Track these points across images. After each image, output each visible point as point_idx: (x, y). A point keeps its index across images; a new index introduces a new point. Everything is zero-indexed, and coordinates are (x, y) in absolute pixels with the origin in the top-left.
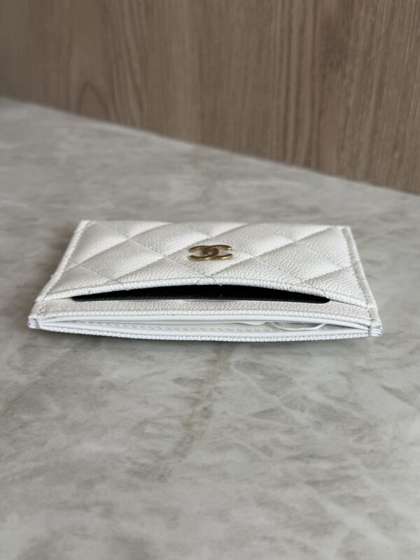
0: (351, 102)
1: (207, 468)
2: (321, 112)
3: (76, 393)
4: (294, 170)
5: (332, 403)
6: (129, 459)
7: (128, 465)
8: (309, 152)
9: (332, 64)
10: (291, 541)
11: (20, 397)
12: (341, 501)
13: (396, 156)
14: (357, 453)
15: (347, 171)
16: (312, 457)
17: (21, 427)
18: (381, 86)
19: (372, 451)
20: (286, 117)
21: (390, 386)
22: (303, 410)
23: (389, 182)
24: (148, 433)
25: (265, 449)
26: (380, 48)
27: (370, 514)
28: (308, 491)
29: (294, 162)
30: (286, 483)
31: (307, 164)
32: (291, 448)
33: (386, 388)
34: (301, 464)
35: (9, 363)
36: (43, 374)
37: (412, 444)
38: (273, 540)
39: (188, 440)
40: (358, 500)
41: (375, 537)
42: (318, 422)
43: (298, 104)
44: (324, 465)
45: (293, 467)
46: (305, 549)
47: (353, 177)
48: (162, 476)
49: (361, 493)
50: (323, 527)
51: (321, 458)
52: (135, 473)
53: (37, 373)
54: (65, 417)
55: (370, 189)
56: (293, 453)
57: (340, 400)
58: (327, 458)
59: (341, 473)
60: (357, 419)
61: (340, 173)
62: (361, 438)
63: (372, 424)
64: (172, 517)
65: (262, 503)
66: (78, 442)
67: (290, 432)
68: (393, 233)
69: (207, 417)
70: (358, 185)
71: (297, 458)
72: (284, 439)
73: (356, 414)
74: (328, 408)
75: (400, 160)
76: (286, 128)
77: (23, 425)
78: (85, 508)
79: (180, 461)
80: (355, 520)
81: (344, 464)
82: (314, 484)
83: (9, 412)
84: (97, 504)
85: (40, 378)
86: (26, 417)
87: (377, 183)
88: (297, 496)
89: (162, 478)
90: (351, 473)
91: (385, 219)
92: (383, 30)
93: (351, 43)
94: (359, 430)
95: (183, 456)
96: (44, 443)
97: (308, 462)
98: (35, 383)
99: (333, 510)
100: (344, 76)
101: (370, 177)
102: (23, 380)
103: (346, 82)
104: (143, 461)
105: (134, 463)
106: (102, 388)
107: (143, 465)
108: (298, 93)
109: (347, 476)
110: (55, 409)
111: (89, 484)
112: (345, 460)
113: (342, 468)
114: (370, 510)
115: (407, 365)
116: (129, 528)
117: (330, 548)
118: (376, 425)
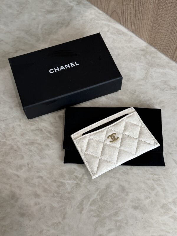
1: (135, 173)
10: (147, 191)
12: (157, 185)
14: (163, 175)
16: (155, 174)
19: (166, 175)
21: (174, 159)
27: (162, 188)
28: (152, 181)
30: (149, 179)
32: (151, 172)
33: (173, 159)
34: (152, 175)
37: (174, 174)
38: (145, 190)
40: (160, 185)
41: (161, 193)
44: (156, 177)
45: (151, 176)
46: (149, 193)
49: (161, 184)
50: (153, 189)
52: (123, 172)
56: (151, 173)
58: (157, 175)
59: (159, 179)
62: (164, 172)
64: (129, 183)
65: (144, 183)
71: (152, 174)
80: (159, 189)
81: (160, 177)
82: (153, 180)
84: (117, 178)
88: (150, 182)
89: (128, 174)
90: (161, 179)
94: (165, 169)
99: (156, 186)
105: (123, 170)
107: (124, 171)
109: (160, 180)
113: (160, 178)
114: (162, 187)
116: (122, 184)
117: (153, 193)
118: (168, 169)
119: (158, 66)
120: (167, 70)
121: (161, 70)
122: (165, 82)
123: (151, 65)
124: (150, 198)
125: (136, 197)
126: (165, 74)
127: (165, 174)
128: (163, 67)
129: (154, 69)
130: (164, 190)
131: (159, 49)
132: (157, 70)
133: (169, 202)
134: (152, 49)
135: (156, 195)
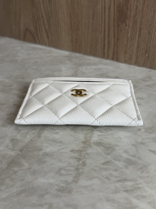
0: (129, 35)
1: (86, 187)
2: (118, 39)
3: (34, 158)
4: (108, 61)
5: (131, 158)
6: (56, 185)
7: (56, 187)
8: (113, 54)
9: (121, 21)
11: (13, 161)
12: (137, 197)
13: (147, 55)
14: (141, 178)
15: (128, 61)
16: (125, 180)
17: (14, 173)
18: (140, 29)
19: (147, 177)
20: (104, 41)
22: (120, 161)
23: (144, 65)
24: (63, 174)
25: (107, 178)
26: (140, 15)
27: (148, 202)
28: (125, 194)
29: (108, 58)
30: (116, 191)
31: (113, 59)
32: (117, 177)
34: (121, 183)
35: (7, 147)
36: (21, 151)
39: (78, 176)
40: (143, 197)
42: (126, 166)
43: (109, 36)
44: (130, 183)
45: (118, 185)
47: (130, 63)
48: (69, 191)
49: (144, 194)
51: (128, 180)
52: (59, 190)
53: (18, 150)
54: (30, 168)
55: (137, 68)
56: (118, 179)
57: (134, 156)
58: (131, 180)
59: (137, 186)
60: (140, 163)
61: (125, 62)
62: (142, 172)
63: (146, 165)
64: (75, 208)
65: (108, 200)
66: (36, 179)
67: (116, 170)
68: (147, 86)
69: (84, 166)
70: (132, 67)
71: (119, 181)
73: (140, 162)
74: (129, 160)
75: (148, 57)
76: (104, 45)
77: (15, 172)
78: (41, 205)
79: (76, 185)
80: (143, 205)
81: (137, 182)
82: (127, 191)
83: (9, 167)
84: (46, 204)
85: (20, 152)
86: (16, 169)
87: (139, 66)
88: (120, 197)
89: (69, 192)
90: (140, 186)
91: (144, 80)
92: (141, 8)
93: (129, 12)
94: (142, 168)
95: (77, 182)
96: (24, 180)
97: (124, 183)
98: (18, 155)
99: (135, 201)
100: (126, 25)
101: (137, 63)
102: (13, 153)
103: (127, 28)
104: (62, 185)
105: (58, 186)
106: (44, 156)
107: (62, 187)
108: (109, 32)
109: (139, 188)
110: (26, 165)
111: (42, 196)
112: (137, 181)
113: (137, 184)
114: (148, 201)
118: (148, 166)
119: (89, 64)
120: (100, 66)
121: (94, 67)
123: (81, 65)
126: (100, 69)
127: (145, 175)
128: (95, 64)
129: (85, 67)
131: (86, 53)
132: (89, 67)
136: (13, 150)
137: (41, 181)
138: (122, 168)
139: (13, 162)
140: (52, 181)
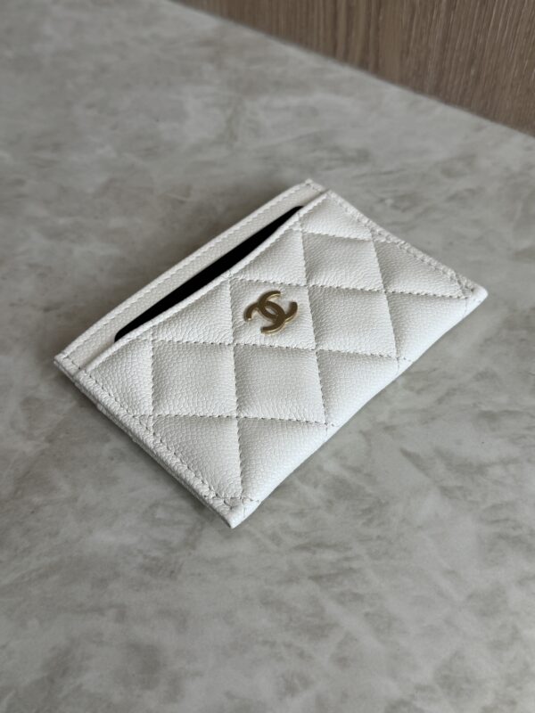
1: (216, 561)
3: (85, 466)
5: (346, 475)
6: (140, 551)
7: (140, 559)
10: (289, 646)
11: (28, 472)
12: (341, 599)
14: (364, 539)
15: (413, 81)
17: (33, 512)
19: (379, 537)
21: (410, 449)
22: (316, 485)
23: (462, 101)
24: (159, 519)
25: (275, 538)
27: (367, 615)
28: (310, 587)
30: (291, 579)
32: (298, 535)
33: (406, 454)
34: (305, 555)
35: (13, 425)
36: (50, 440)
37: (420, 528)
38: (273, 644)
39: (199, 527)
40: (358, 597)
41: (369, 642)
42: (329, 501)
44: (329, 556)
45: (300, 558)
46: (301, 655)
47: (419, 89)
48: (172, 572)
49: (360, 589)
50: (319, 629)
51: (328, 547)
52: (146, 569)
53: (43, 438)
54: (75, 499)
56: (301, 541)
57: (356, 470)
58: (334, 547)
59: (346, 565)
60: (370, 495)
61: (403, 82)
62: (370, 521)
63: (383, 502)
64: (182, 622)
65: (266, 602)
66: (90, 531)
67: (300, 514)
68: (452, 198)
71: (304, 548)
72: (295, 523)
73: (369, 489)
74: (342, 482)
75: (478, 77)
78: (100, 611)
79: (190, 554)
81: (349, 554)
82: (317, 578)
83: (19, 493)
84: (111, 606)
85: (47, 445)
86: (37, 499)
87: (447, 100)
88: (298, 594)
89: (172, 574)
90: (355, 565)
91: (447, 171)
94: (369, 510)
95: (194, 547)
96: (57, 533)
97: (314, 553)
98: (42, 453)
99: (332, 608)
101: (441, 92)
102: (28, 448)
104: (155, 553)
105: (145, 557)
106: (112, 459)
107: (154, 559)
109: (351, 569)
110: (65, 488)
111: (103, 583)
112: (351, 548)
113: (347, 559)
114: (368, 609)
115: (433, 419)
116: (143, 634)
117: (324, 653)
118: (387, 503)
119: (279, 86)
120: (318, 97)
121: (294, 101)
122: (317, 140)
123: (249, 87)
124: (306, 683)
125: (229, 695)
126: (314, 112)
127: (374, 531)
128: (301, 86)
129: (264, 100)
130: (383, 624)
131: (274, 31)
132: (278, 102)
133: (420, 688)
134: (247, 34)
135: (342, 661)
136: (30, 437)
137: (104, 539)
138: (319, 508)
139: (30, 478)
140: (130, 540)
